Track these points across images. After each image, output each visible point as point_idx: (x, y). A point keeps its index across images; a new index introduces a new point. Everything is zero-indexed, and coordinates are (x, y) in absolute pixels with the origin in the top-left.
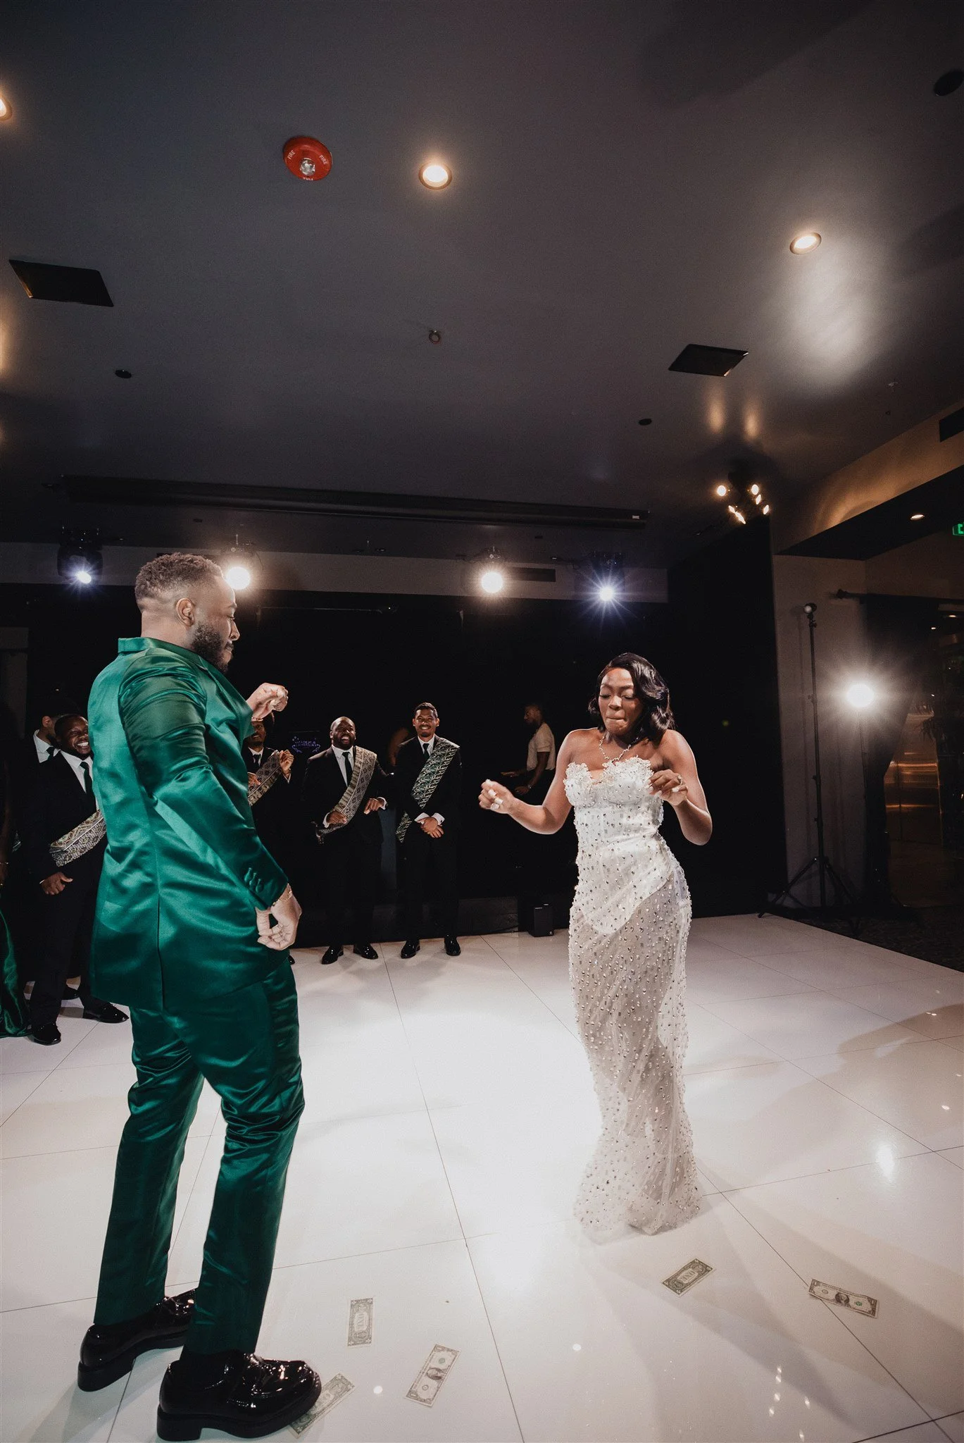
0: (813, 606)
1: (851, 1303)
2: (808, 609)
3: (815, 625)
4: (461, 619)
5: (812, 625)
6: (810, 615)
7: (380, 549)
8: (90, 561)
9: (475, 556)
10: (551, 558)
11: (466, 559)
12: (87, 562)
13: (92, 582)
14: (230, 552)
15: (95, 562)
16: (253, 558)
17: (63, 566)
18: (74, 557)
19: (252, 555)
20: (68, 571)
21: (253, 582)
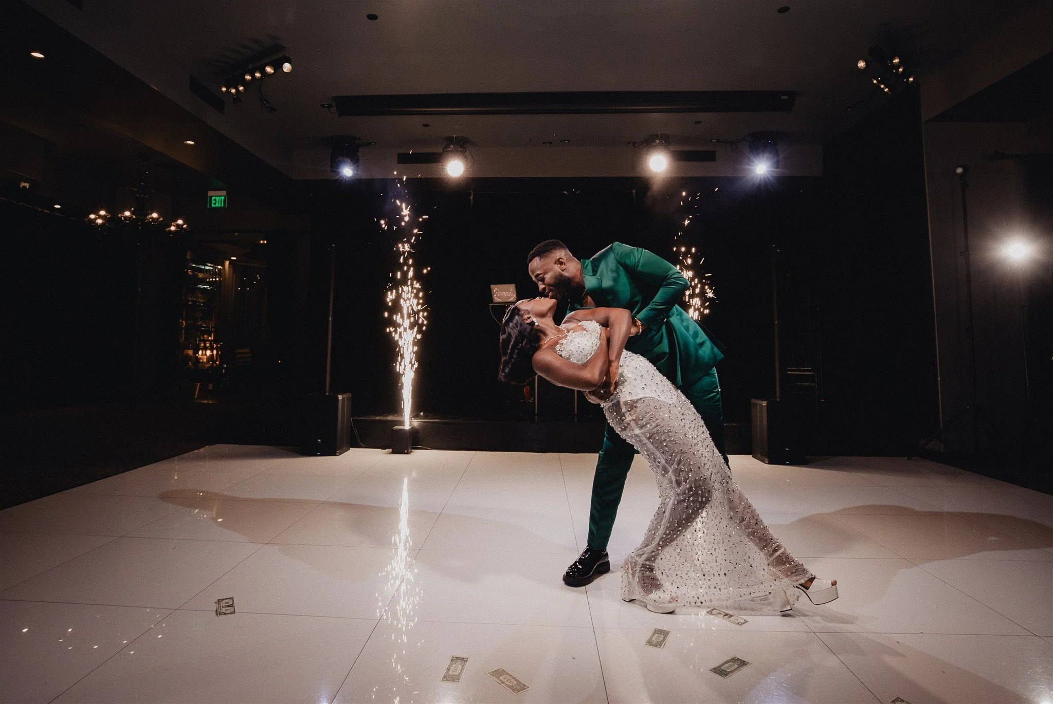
0: (966, 168)
2: (960, 170)
3: (967, 185)
4: (633, 195)
5: (964, 185)
6: (962, 176)
7: (564, 141)
8: (352, 160)
9: (643, 142)
10: (711, 141)
11: (636, 145)
12: (349, 161)
13: (353, 176)
14: (450, 149)
15: (355, 161)
16: (466, 153)
17: (335, 166)
18: (341, 158)
19: (466, 151)
20: (337, 168)
21: (465, 171)
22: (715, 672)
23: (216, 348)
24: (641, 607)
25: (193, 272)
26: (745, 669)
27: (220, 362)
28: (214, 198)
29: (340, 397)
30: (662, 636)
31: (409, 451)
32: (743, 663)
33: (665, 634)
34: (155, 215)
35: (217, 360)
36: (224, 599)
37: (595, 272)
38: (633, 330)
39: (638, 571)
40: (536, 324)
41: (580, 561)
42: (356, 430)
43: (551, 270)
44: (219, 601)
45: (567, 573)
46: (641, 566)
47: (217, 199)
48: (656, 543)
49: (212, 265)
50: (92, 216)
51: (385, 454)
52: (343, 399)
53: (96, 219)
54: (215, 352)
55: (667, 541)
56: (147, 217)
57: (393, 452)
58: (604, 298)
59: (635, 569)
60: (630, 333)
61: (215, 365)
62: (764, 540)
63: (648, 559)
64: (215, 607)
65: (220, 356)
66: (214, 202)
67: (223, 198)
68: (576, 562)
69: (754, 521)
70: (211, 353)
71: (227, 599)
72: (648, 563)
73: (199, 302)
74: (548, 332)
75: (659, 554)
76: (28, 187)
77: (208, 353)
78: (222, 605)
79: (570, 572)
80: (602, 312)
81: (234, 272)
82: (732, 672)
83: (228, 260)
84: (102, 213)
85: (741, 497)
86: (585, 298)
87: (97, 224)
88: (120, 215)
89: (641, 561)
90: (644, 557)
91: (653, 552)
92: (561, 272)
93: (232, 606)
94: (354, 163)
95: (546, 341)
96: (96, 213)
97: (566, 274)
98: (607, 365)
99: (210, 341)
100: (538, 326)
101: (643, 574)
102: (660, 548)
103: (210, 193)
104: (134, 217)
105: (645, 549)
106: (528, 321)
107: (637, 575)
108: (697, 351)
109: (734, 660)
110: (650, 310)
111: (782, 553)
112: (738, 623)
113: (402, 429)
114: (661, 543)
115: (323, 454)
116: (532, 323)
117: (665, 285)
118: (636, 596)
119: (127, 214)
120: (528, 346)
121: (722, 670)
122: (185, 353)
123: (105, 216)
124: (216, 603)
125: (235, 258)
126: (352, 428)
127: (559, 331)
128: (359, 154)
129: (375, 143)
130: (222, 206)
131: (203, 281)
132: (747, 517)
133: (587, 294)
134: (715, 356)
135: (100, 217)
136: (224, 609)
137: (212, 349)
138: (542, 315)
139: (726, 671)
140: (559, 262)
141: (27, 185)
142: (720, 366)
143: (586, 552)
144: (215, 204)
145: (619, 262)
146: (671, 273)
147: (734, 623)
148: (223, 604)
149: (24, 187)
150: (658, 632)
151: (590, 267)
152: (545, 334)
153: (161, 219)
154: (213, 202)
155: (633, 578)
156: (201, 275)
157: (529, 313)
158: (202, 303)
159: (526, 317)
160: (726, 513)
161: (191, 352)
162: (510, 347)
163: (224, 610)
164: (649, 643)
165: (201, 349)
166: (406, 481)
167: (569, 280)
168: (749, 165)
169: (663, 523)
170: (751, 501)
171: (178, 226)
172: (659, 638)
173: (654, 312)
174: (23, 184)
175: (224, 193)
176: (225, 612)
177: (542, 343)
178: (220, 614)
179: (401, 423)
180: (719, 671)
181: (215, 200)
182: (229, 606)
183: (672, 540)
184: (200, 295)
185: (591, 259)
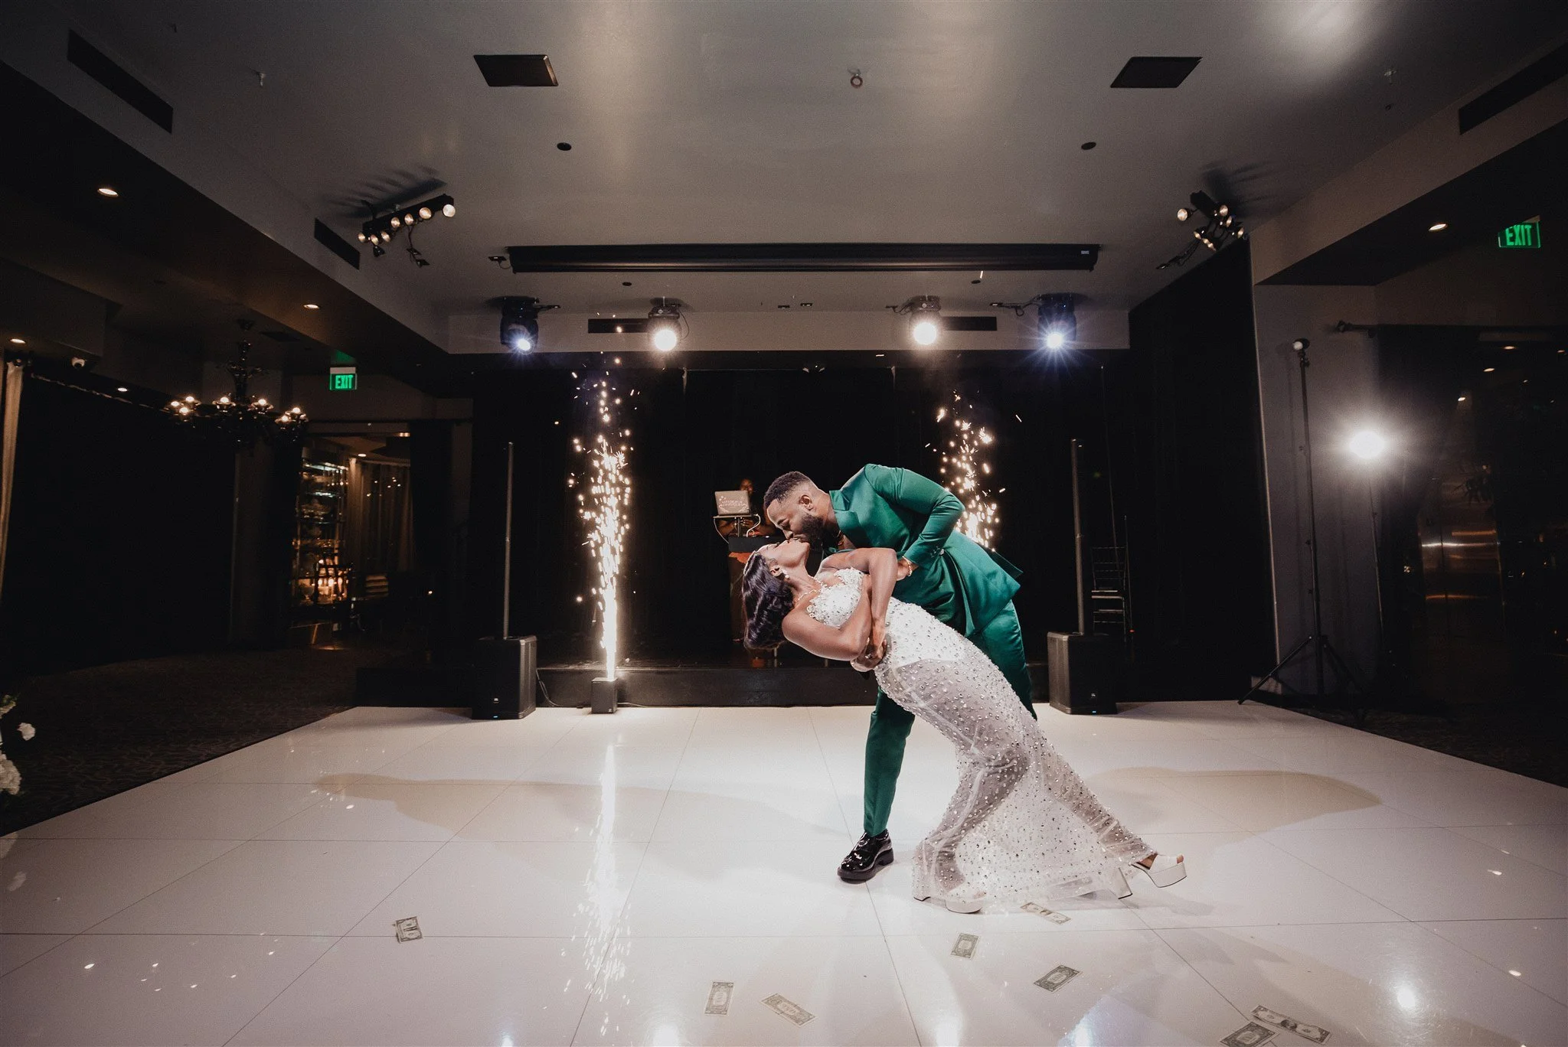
0: (1305, 343)
1: (1298, 1029)
2: (1298, 346)
3: (1307, 364)
4: (892, 376)
5: (1304, 364)
6: (1301, 353)
7: (806, 304)
8: (529, 329)
9: (906, 306)
10: (991, 305)
11: (897, 310)
12: (526, 330)
13: (531, 350)
14: (658, 315)
15: (533, 330)
16: (679, 320)
17: (506, 336)
18: (514, 326)
19: (678, 317)
20: (509, 340)
21: (679, 343)
22: (1040, 986)
23: (342, 576)
24: (940, 907)
25: (310, 475)
26: (1075, 980)
27: (348, 595)
28: (338, 377)
29: (523, 642)
30: (970, 943)
31: (614, 710)
32: (1072, 973)
33: (973, 939)
34: (262, 402)
35: (343, 592)
36: (404, 920)
37: (847, 505)
38: (902, 574)
39: (934, 862)
40: (787, 577)
41: (859, 850)
42: (542, 684)
43: (796, 512)
44: (398, 922)
45: (843, 865)
46: (937, 854)
47: (343, 377)
48: (960, 825)
49: (333, 465)
50: (175, 404)
51: (584, 714)
52: (527, 644)
53: (180, 407)
54: (340, 581)
55: (972, 823)
56: (252, 405)
57: (594, 712)
58: (862, 536)
59: (930, 859)
60: (897, 576)
61: (340, 598)
62: (1091, 812)
63: (948, 845)
64: (394, 930)
65: (349, 587)
66: (339, 382)
67: (351, 376)
68: (853, 852)
69: (1079, 791)
70: (335, 583)
71: (408, 919)
72: (947, 849)
73: (318, 515)
74: (801, 587)
75: (961, 839)
76: (83, 365)
77: (331, 582)
78: (402, 929)
79: (847, 864)
80: (861, 553)
81: (363, 473)
82: (1060, 984)
83: (354, 457)
84: (190, 399)
85: (1059, 761)
86: (840, 538)
87: (181, 414)
88: (214, 403)
89: (938, 847)
90: (942, 843)
91: (954, 836)
92: (808, 512)
93: (416, 928)
94: (532, 334)
95: (799, 599)
96: (181, 399)
97: (813, 514)
98: (869, 625)
99: (334, 566)
100: (788, 579)
101: (941, 864)
102: (963, 831)
103: (333, 370)
104: (234, 405)
105: (945, 833)
106: (777, 574)
107: (933, 866)
108: (986, 583)
109: (1060, 969)
110: (920, 545)
111: (1115, 828)
112: (1057, 921)
113: (602, 682)
114: (965, 825)
115: (501, 718)
116: (782, 576)
117: (935, 512)
118: (933, 894)
119: (225, 400)
120: (780, 607)
121: (1049, 982)
122: (300, 584)
123: (194, 404)
124: (394, 925)
125: (364, 455)
126: (537, 681)
127: (815, 583)
128: (538, 321)
129: (559, 306)
130: (350, 387)
131: (321, 487)
132: (1070, 786)
133: (842, 533)
134: (1009, 587)
135: (186, 404)
136: (408, 933)
137: (336, 577)
138: (792, 565)
139: (1054, 984)
140: (805, 501)
141: (82, 362)
142: (1017, 598)
143: (865, 839)
144: (340, 385)
145: (876, 491)
146: (940, 497)
147: (1052, 920)
148: (404, 926)
149: (78, 365)
150: (964, 937)
151: (841, 501)
152: (797, 589)
153: (271, 407)
154: (337, 382)
155: (929, 871)
156: (319, 479)
157: (777, 563)
158: (322, 516)
159: (773, 568)
160: (1043, 784)
161: (307, 582)
162: (757, 608)
163: (406, 934)
164: (956, 952)
165: (322, 577)
166: (610, 749)
167: (819, 521)
168: (1039, 336)
169: (969, 800)
170: (1073, 767)
171: (293, 416)
172: (965, 948)
173: (924, 547)
174: (76, 361)
175: (353, 370)
176: (408, 937)
177: (795, 600)
178: (402, 940)
179: (602, 673)
180: (1045, 984)
181: (340, 379)
182: (412, 929)
183: (979, 821)
184: (319, 506)
185: (841, 489)
